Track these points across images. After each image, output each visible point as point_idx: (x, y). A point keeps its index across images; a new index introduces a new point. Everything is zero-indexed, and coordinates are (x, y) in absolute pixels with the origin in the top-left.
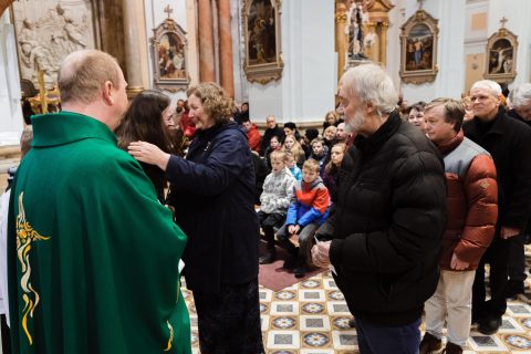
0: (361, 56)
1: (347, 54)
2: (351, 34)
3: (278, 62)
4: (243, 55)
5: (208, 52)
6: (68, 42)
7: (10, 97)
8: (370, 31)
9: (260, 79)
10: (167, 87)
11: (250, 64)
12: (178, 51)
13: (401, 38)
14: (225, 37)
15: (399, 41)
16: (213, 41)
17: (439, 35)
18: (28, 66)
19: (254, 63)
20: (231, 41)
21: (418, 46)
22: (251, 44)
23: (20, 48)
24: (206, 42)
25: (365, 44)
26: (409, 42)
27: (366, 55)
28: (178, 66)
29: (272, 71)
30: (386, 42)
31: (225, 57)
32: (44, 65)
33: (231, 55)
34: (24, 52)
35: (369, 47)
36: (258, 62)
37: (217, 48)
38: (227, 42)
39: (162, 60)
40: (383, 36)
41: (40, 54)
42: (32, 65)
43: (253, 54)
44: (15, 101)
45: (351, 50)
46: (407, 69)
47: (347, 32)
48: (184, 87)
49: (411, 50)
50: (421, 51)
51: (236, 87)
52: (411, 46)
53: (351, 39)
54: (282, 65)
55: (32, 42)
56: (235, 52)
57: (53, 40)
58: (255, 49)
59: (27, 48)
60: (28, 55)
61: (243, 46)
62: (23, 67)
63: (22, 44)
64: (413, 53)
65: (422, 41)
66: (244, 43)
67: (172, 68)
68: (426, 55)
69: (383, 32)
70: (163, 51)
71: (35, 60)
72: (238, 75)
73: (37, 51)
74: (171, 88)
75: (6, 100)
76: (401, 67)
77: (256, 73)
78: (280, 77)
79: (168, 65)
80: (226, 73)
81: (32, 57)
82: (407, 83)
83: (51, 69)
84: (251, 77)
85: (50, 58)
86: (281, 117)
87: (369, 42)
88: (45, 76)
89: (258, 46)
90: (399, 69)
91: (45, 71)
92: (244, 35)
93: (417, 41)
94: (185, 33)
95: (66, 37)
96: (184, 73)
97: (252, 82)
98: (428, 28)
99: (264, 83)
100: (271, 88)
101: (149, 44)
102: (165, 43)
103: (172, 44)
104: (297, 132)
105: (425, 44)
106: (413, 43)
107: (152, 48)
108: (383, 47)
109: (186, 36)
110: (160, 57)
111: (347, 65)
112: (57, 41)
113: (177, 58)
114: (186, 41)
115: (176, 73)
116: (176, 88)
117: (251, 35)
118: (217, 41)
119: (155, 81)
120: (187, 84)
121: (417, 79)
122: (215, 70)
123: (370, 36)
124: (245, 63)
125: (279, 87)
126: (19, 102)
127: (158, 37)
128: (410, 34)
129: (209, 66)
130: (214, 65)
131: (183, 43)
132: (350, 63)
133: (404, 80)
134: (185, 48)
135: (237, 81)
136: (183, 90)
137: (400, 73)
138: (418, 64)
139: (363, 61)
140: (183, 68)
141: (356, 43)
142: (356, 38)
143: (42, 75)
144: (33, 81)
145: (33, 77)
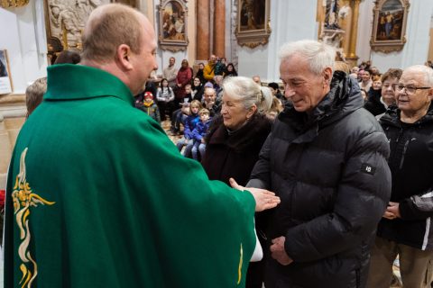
0: (335, 26)
1: (323, 24)
2: (328, 6)
3: (266, 29)
4: (234, 22)
5: (204, 19)
6: (89, 6)
7: (38, 51)
8: (344, 4)
9: (249, 43)
10: (169, 47)
11: (241, 29)
12: (179, 17)
13: (374, 11)
14: (220, 6)
15: (372, 13)
16: (209, 9)
17: (410, 9)
18: (56, 26)
20: (224, 9)
21: (389, 19)
22: (243, 12)
23: (50, 10)
24: (204, 10)
25: (340, 15)
26: (381, 14)
27: (340, 25)
28: (179, 30)
29: (260, 37)
30: (359, 14)
31: (219, 23)
32: (69, 26)
33: (223, 22)
34: (53, 14)
35: (343, 18)
36: (248, 29)
37: (212, 16)
38: (221, 11)
39: (166, 24)
40: (356, 10)
41: (67, 16)
42: (59, 25)
44: (43, 55)
45: (327, 21)
46: (378, 39)
47: (325, 4)
48: (183, 48)
49: (382, 22)
50: (392, 23)
51: (227, 50)
52: (383, 19)
53: (328, 11)
54: (269, 32)
55: (60, 6)
56: (228, 20)
57: (77, 4)
58: (246, 17)
59: (56, 10)
60: (57, 17)
61: (235, 14)
62: (53, 27)
63: (52, 7)
64: (384, 25)
65: (393, 14)
66: (237, 12)
67: (174, 32)
68: (396, 27)
70: (166, 17)
71: (62, 21)
72: (229, 39)
73: (65, 14)
74: (172, 48)
75: (35, 54)
76: (372, 37)
77: (246, 38)
78: (267, 42)
80: (219, 37)
81: (60, 18)
82: (376, 51)
83: (75, 29)
84: (241, 42)
85: (75, 20)
86: (266, 77)
87: (343, 14)
88: (69, 35)
89: (249, 14)
90: (370, 38)
91: (70, 31)
92: (237, 6)
93: (389, 14)
94: (186, 2)
95: (88, 3)
96: (184, 36)
97: (242, 46)
98: (400, 3)
99: (253, 47)
100: (258, 52)
101: (156, 11)
102: (169, 10)
103: (174, 12)
104: (279, 91)
105: (396, 17)
106: (385, 16)
107: (158, 14)
108: (355, 19)
109: (187, 5)
110: (164, 22)
111: (322, 33)
112: (80, 5)
113: (178, 24)
114: (186, 8)
115: (177, 35)
116: (176, 48)
117: (243, 5)
118: (212, 10)
119: (159, 42)
120: (186, 46)
121: (386, 48)
122: (209, 34)
123: (345, 9)
124: (237, 29)
125: (265, 51)
126: (46, 56)
127: (164, 4)
128: (383, 8)
129: (205, 31)
130: (209, 29)
131: (184, 10)
132: (326, 32)
133: (374, 48)
134: (185, 14)
135: (228, 44)
136: (183, 51)
137: (371, 42)
138: (388, 35)
139: (337, 31)
140: (183, 32)
141: (332, 15)
142: (332, 10)
143: (65, 34)
144: (61, 39)
145: (61, 35)
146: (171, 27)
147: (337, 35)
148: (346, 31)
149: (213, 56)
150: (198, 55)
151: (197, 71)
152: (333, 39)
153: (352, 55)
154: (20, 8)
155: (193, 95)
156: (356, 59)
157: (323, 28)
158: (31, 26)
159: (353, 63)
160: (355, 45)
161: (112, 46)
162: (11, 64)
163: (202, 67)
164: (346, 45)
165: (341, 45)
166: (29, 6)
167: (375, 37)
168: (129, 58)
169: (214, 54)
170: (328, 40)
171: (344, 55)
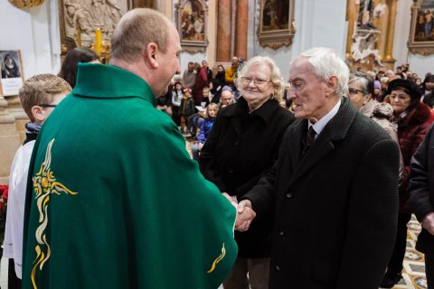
0: (369, 26)
1: (356, 23)
2: (362, 4)
3: (290, 29)
4: (257, 21)
5: (226, 18)
6: (105, 5)
7: (51, 52)
8: (380, 1)
9: (272, 44)
10: (187, 49)
11: (264, 30)
12: (199, 16)
13: (412, 10)
14: (242, 4)
15: (410, 12)
16: (231, 8)
18: (71, 25)
19: (267, 29)
20: (247, 8)
21: (429, 18)
22: (266, 11)
23: (65, 9)
24: (225, 9)
25: (375, 14)
26: (420, 13)
28: (199, 30)
29: (283, 38)
30: (396, 13)
31: (241, 23)
32: (85, 26)
33: (246, 21)
34: (68, 13)
35: (378, 17)
36: (270, 29)
37: (234, 15)
38: (244, 10)
39: (184, 24)
40: (393, 8)
41: (82, 16)
42: (74, 25)
43: (266, 20)
44: (56, 55)
45: (360, 20)
46: (416, 40)
48: (202, 49)
49: (421, 21)
50: (431, 22)
51: (248, 52)
52: (421, 17)
53: (361, 9)
54: (294, 32)
55: (76, 5)
56: (251, 19)
57: (93, 3)
58: (269, 16)
59: (71, 10)
60: (72, 16)
61: (258, 13)
62: (67, 27)
63: (67, 6)
64: (423, 24)
65: (433, 13)
66: (260, 10)
67: (193, 32)
69: (394, 3)
70: (185, 16)
71: (77, 20)
72: (251, 40)
73: (80, 13)
74: (190, 49)
75: (48, 54)
76: (410, 37)
77: (267, 39)
78: (291, 43)
79: (189, 28)
80: (241, 37)
81: (75, 18)
82: (414, 53)
83: (90, 29)
84: (263, 42)
85: (90, 19)
88: (84, 36)
89: (272, 13)
90: (407, 39)
91: (85, 31)
92: (260, 3)
93: (429, 13)
95: (104, 2)
96: (203, 36)
97: (264, 47)
99: (276, 48)
100: (281, 53)
101: (174, 9)
102: (188, 8)
103: (193, 10)
106: (425, 15)
107: (177, 13)
108: (393, 18)
109: (207, 3)
110: (183, 21)
111: (355, 34)
112: (96, 4)
113: (198, 23)
114: (207, 7)
115: (196, 36)
116: (195, 49)
117: (266, 3)
118: (234, 8)
120: (205, 47)
121: (426, 50)
122: (231, 34)
123: (380, 8)
124: (259, 29)
125: (289, 52)
126: (59, 56)
127: (182, 3)
128: (422, 6)
129: (226, 31)
130: (231, 29)
131: (205, 9)
132: (359, 32)
133: (412, 50)
134: (205, 13)
135: (250, 45)
136: (201, 52)
137: (408, 43)
138: (428, 36)
139: (372, 31)
140: (203, 32)
141: (366, 13)
142: (366, 8)
143: (79, 34)
144: (75, 39)
145: (75, 35)
146: (190, 27)
147: (372, 35)
148: (382, 31)
149: (235, 58)
150: (219, 57)
151: (216, 73)
152: (367, 40)
153: (388, 57)
154: (34, 8)
155: (210, 99)
156: (392, 62)
157: (355, 27)
158: (45, 26)
159: (389, 65)
160: (392, 47)
161: (141, 45)
162: (24, 65)
163: (221, 69)
164: (382, 46)
165: (376, 47)
166: (43, 6)
167: (413, 38)
168: (156, 56)
169: (235, 55)
170: (362, 40)
171: (379, 58)
